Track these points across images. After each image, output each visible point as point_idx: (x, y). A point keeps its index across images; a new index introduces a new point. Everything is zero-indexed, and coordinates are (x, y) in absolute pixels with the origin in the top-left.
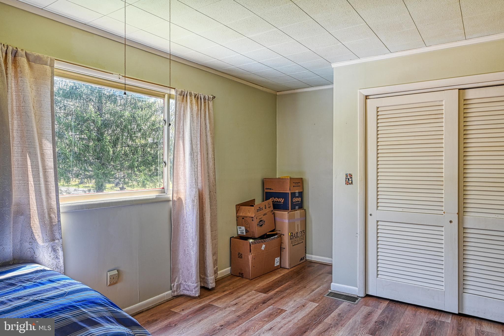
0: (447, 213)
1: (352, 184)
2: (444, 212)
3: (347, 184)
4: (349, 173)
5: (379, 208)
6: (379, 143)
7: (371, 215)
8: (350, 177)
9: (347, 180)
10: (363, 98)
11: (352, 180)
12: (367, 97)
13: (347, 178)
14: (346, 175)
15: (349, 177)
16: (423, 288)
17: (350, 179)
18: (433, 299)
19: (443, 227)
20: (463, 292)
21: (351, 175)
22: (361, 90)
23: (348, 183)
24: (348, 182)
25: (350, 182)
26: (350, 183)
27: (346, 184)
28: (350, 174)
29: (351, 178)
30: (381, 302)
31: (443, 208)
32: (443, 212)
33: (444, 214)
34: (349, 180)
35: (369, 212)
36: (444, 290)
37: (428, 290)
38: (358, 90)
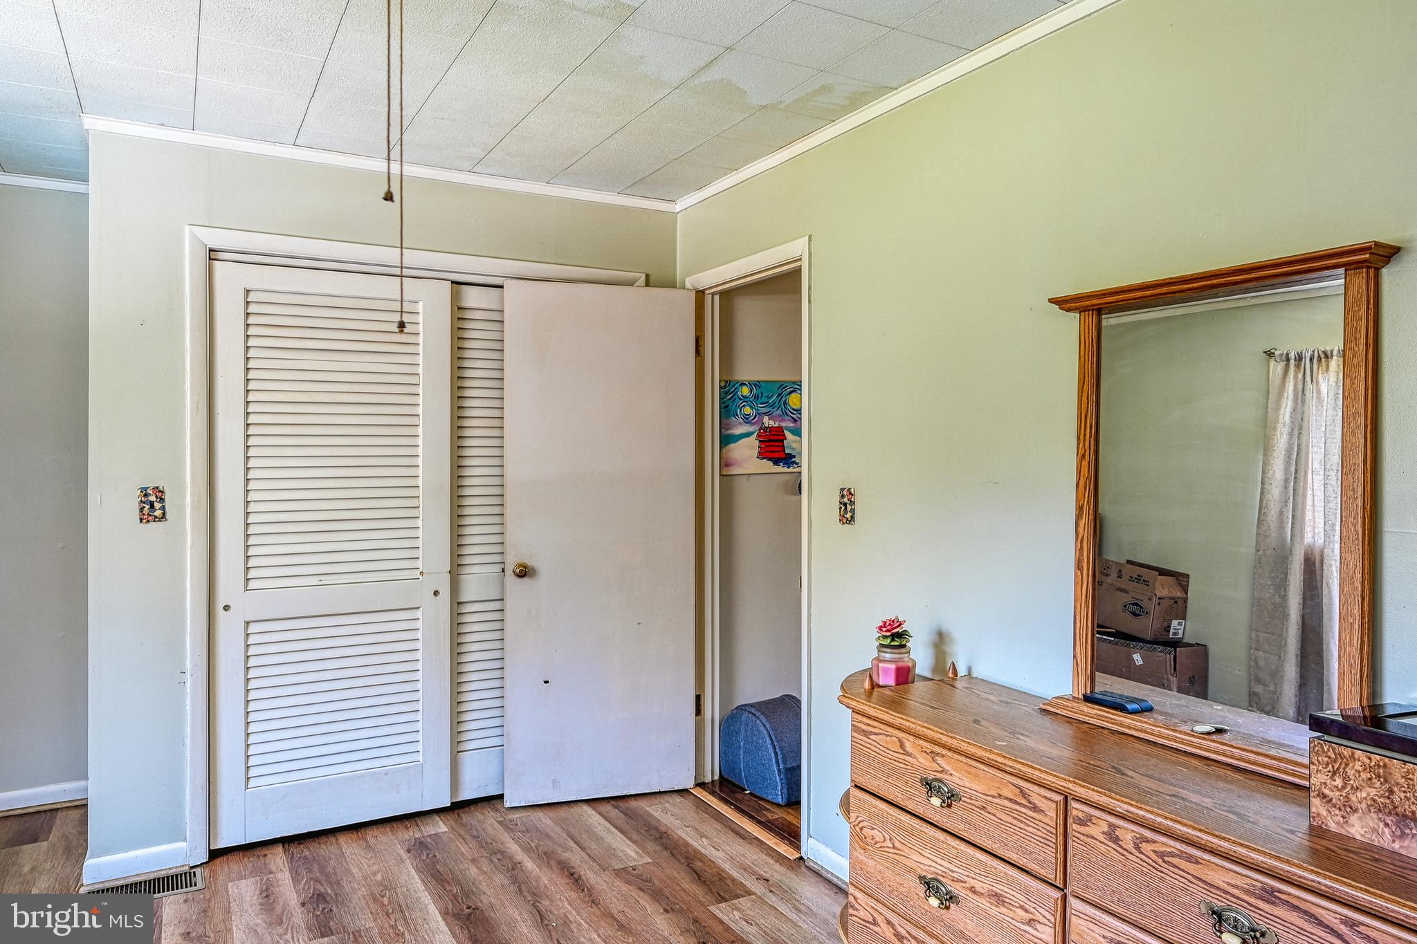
0: (427, 573)
1: (166, 520)
2: (422, 573)
3: (144, 521)
4: (152, 485)
5: (252, 585)
6: (251, 394)
7: (226, 608)
8: (157, 497)
9: (147, 507)
10: (203, 255)
11: (164, 507)
12: (212, 254)
13: (144, 503)
14: (141, 492)
15: (152, 498)
16: (374, 773)
17: (157, 505)
18: (397, 792)
19: (418, 608)
20: (458, 752)
21: (160, 491)
22: (196, 230)
23: (150, 518)
24: (150, 515)
25: (158, 513)
26: (156, 517)
27: (141, 520)
28: (157, 488)
29: (162, 500)
30: (263, 854)
31: (419, 564)
32: (419, 571)
33: (420, 577)
34: (152, 506)
35: (221, 600)
36: (421, 761)
37: (386, 774)
38: (187, 227)
